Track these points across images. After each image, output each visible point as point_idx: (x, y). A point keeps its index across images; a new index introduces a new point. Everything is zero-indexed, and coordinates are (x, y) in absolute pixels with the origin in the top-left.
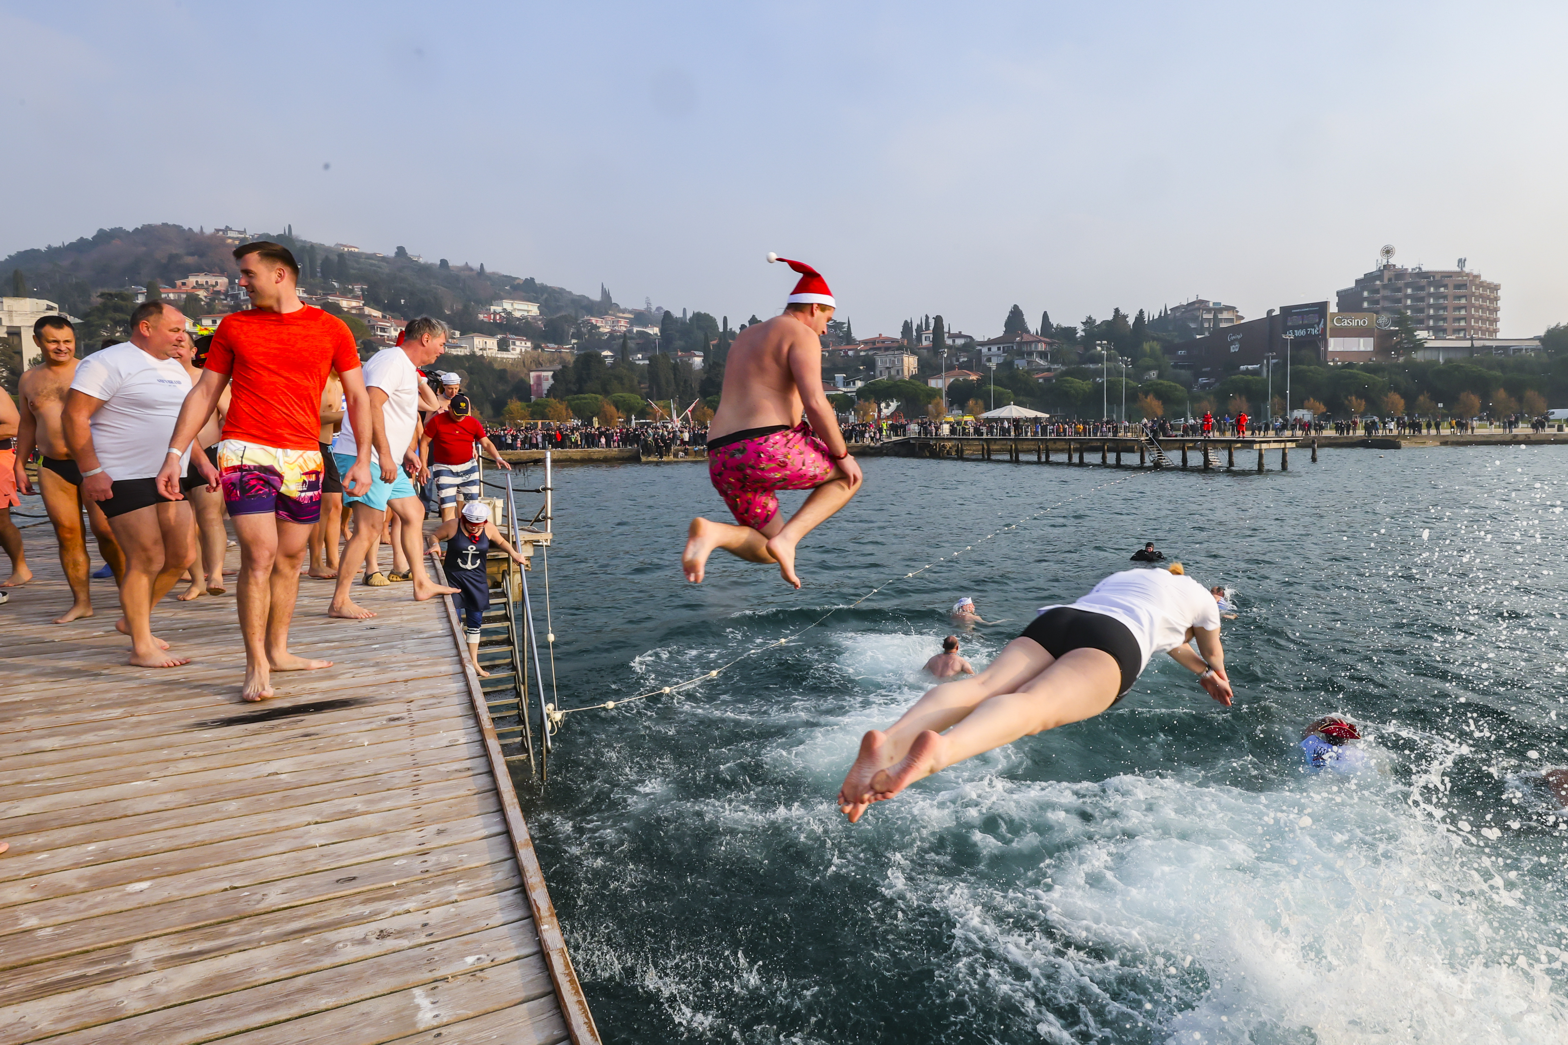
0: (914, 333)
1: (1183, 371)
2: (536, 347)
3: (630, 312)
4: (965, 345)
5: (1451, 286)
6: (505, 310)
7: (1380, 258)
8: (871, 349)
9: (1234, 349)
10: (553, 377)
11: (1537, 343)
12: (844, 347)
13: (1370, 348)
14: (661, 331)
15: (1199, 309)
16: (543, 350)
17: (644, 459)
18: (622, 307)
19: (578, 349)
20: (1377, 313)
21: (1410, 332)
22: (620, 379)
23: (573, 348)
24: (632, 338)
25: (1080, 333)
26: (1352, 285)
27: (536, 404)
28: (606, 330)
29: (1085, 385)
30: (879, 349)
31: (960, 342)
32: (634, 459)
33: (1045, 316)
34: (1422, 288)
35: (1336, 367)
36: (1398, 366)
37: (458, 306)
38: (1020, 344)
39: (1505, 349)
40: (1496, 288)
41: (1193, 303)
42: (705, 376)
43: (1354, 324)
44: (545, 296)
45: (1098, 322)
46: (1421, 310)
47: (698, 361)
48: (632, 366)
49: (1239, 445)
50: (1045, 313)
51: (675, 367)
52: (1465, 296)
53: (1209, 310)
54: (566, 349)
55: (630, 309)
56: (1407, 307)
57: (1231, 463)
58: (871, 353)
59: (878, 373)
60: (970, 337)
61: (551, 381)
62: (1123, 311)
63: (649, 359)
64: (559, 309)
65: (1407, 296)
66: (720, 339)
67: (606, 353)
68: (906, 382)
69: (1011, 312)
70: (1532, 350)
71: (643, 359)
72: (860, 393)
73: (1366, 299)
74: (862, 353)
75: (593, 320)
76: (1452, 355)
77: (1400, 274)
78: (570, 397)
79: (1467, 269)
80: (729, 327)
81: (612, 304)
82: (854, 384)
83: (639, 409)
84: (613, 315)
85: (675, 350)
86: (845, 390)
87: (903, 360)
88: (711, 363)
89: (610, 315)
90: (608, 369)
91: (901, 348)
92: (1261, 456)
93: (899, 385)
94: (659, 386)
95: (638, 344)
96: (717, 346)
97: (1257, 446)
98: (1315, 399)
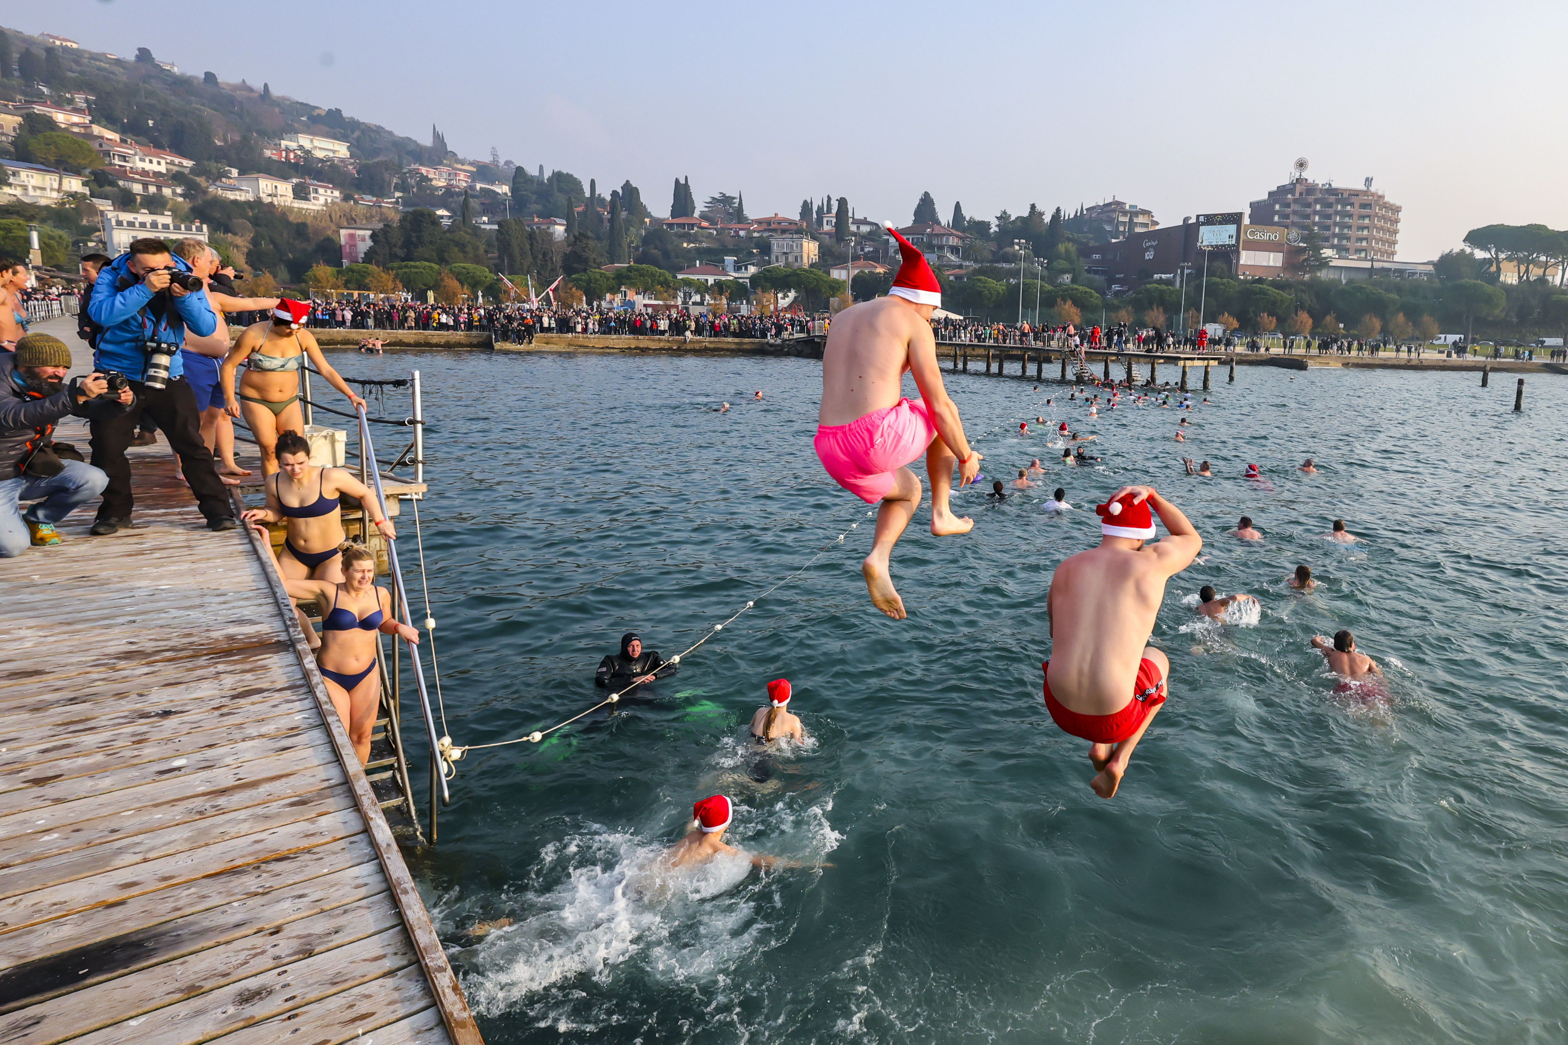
0: (815, 216)
1: (1097, 277)
2: (346, 198)
3: (471, 164)
4: (870, 233)
5: (1357, 205)
6: (301, 147)
7: (1293, 171)
8: (765, 230)
9: (1149, 255)
10: (373, 237)
11: (1431, 268)
12: (734, 226)
13: (1279, 264)
14: (513, 190)
15: (1114, 211)
16: (356, 202)
17: (497, 346)
18: (460, 156)
19: (404, 205)
20: (1287, 227)
21: (1317, 249)
22: (461, 246)
23: (397, 202)
24: (473, 196)
25: (994, 229)
26: (1265, 197)
27: (350, 270)
28: (442, 183)
29: (999, 286)
30: (775, 230)
31: (865, 229)
32: (487, 347)
33: (958, 207)
34: (1330, 205)
35: (1246, 281)
36: (1303, 283)
37: (234, 137)
38: (930, 236)
39: (1400, 272)
40: (1397, 210)
41: (1110, 204)
42: (568, 250)
43: (1266, 238)
44: (357, 133)
45: (1013, 218)
46: (1328, 228)
47: (559, 230)
48: (476, 231)
49: (1162, 361)
50: (958, 203)
51: (531, 236)
52: (1369, 216)
53: (1125, 213)
54: (387, 203)
55: (472, 159)
56: (1315, 224)
58: (765, 234)
59: (773, 258)
60: (877, 225)
61: (369, 243)
62: (1039, 208)
63: (499, 224)
64: (376, 152)
65: (1316, 213)
66: (587, 206)
67: (441, 212)
68: (805, 270)
69: (922, 200)
70: (1426, 274)
71: (489, 223)
72: (753, 279)
73: (1277, 212)
74: (756, 235)
75: (424, 170)
76: (1353, 275)
77: (1311, 189)
78: (396, 264)
79: (1373, 189)
80: (597, 193)
81: (447, 152)
82: (746, 269)
83: (487, 284)
84: (449, 166)
85: (531, 215)
86: (736, 275)
87: (802, 245)
88: (577, 234)
89: (446, 165)
90: (445, 232)
91: (799, 231)
92: (1184, 373)
93: (798, 275)
94: (511, 258)
95: (483, 204)
96: (584, 213)
97: (1181, 363)
98: (1229, 313)
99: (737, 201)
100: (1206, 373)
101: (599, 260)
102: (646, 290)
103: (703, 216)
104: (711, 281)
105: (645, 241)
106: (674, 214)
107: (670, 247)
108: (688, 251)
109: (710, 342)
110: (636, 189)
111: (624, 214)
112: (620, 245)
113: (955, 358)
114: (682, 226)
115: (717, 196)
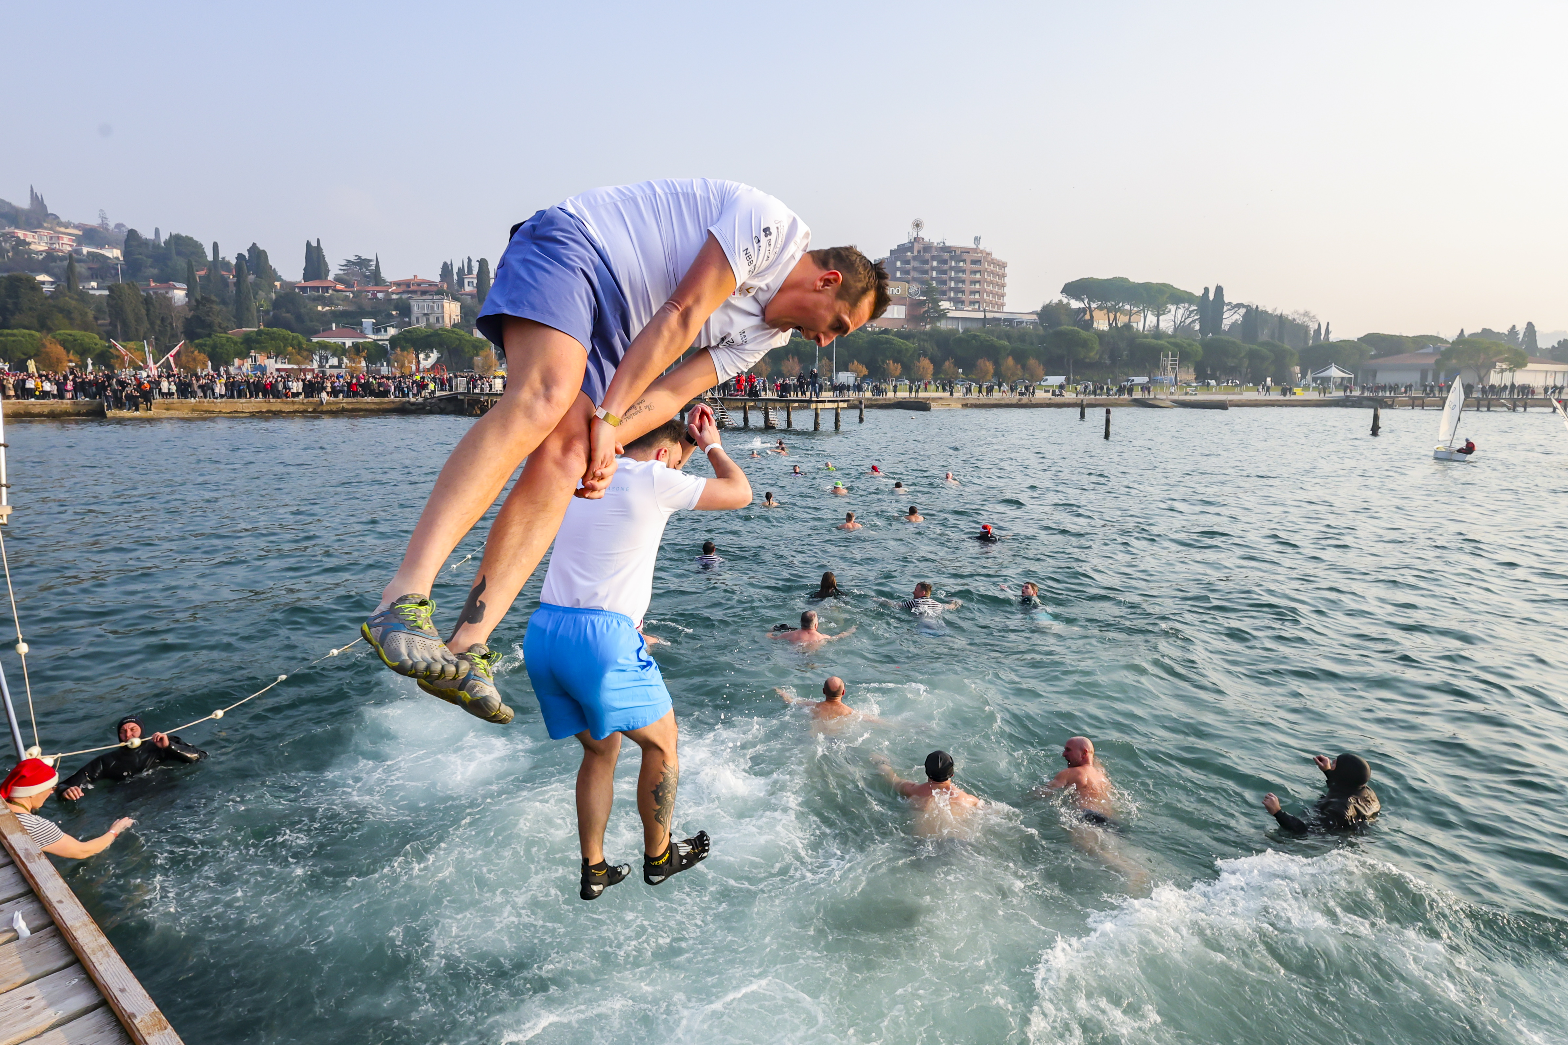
0: (455, 277)
3: (76, 227)
5: (968, 262)
7: (911, 230)
8: (404, 292)
11: (1035, 317)
12: (371, 287)
13: (903, 316)
14: (125, 254)
17: (110, 414)
18: (63, 219)
20: (908, 282)
21: (936, 302)
22: (66, 312)
24: (79, 261)
26: (887, 255)
28: (42, 247)
30: (414, 292)
32: (97, 415)
34: (945, 262)
35: (873, 333)
36: (925, 333)
39: (1010, 321)
40: (1003, 266)
42: (190, 315)
46: (944, 283)
47: (179, 294)
48: (83, 296)
49: (796, 405)
51: (147, 301)
52: (979, 271)
55: (76, 223)
56: (933, 279)
57: (789, 422)
58: (405, 296)
59: (414, 319)
63: (109, 288)
65: (933, 269)
66: (210, 270)
67: (42, 278)
68: (447, 331)
70: (1031, 323)
71: (99, 288)
72: (393, 341)
73: (898, 269)
74: (394, 297)
75: (20, 234)
76: (969, 325)
77: (927, 248)
79: (981, 247)
80: (221, 256)
81: (48, 215)
82: (386, 331)
83: (97, 352)
84: (51, 229)
85: (147, 279)
86: (375, 337)
87: (443, 306)
88: (199, 297)
89: (46, 228)
90: (46, 298)
91: (440, 292)
92: (817, 415)
93: (439, 335)
94: (125, 324)
95: (90, 269)
96: (207, 278)
97: (813, 406)
98: (859, 362)
99: (374, 263)
100: (837, 415)
101: (225, 324)
102: (278, 354)
103: (338, 279)
104: (349, 343)
105: (276, 304)
106: (306, 277)
107: (303, 310)
108: (324, 314)
109: (347, 403)
110: (264, 252)
111: (251, 277)
112: (248, 309)
114: (316, 289)
115: (353, 258)
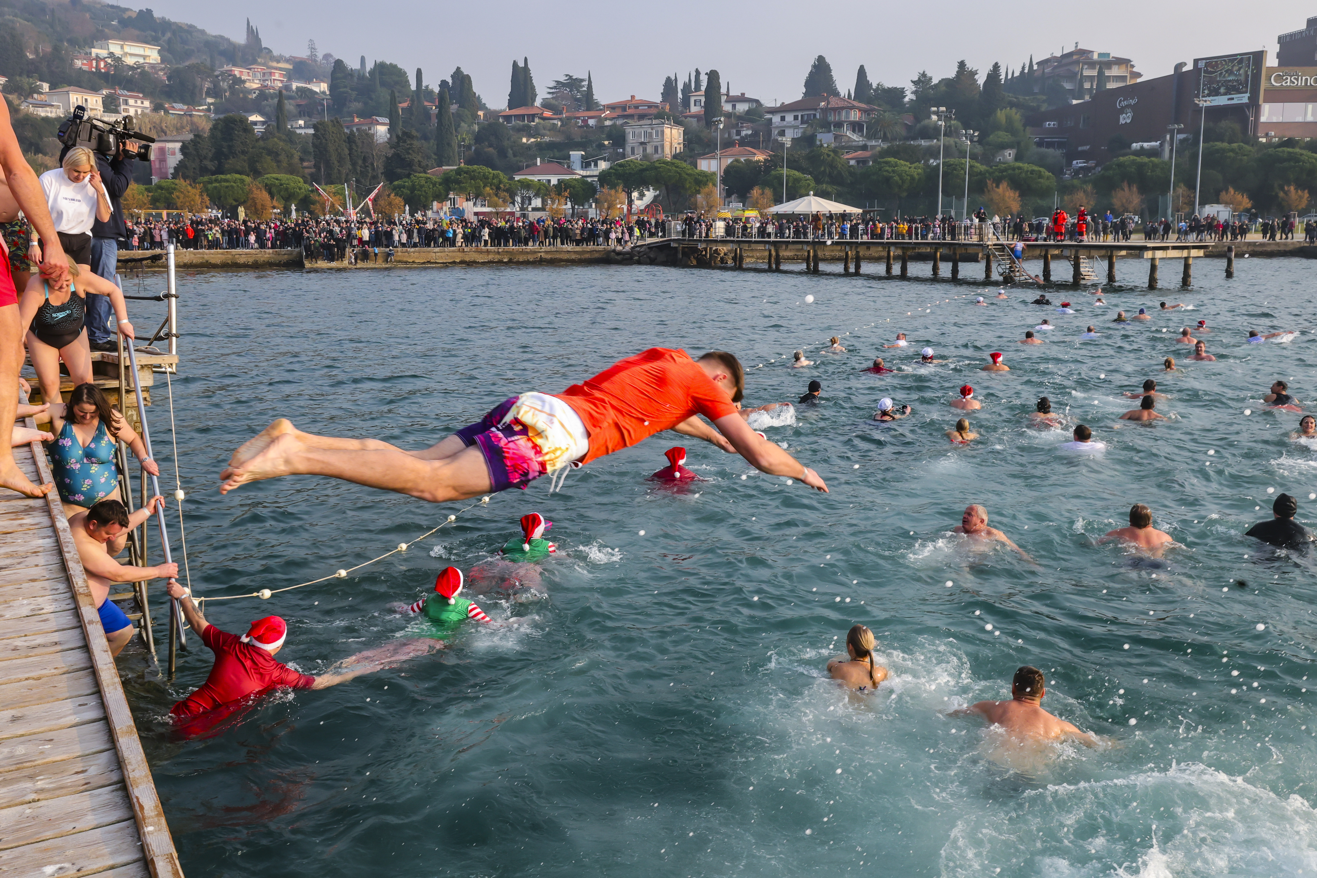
0: (680, 95)
1: (1051, 151)
2: (157, 108)
3: (287, 61)
4: (748, 112)
6: (111, 55)
8: (619, 117)
9: (1125, 119)
10: (183, 150)
12: (582, 114)
14: (331, 88)
15: (1077, 62)
16: (166, 112)
17: (308, 265)
18: (276, 53)
19: (216, 112)
22: (274, 154)
23: (209, 110)
24: (290, 98)
25: (909, 96)
26: (1303, 26)
27: (160, 187)
28: (255, 85)
29: (914, 170)
30: (631, 116)
31: (742, 108)
32: (296, 265)
33: (862, 72)
35: (1269, 145)
37: (46, 48)
38: (825, 111)
41: (1070, 54)
42: (390, 153)
43: (1301, 83)
44: (168, 35)
45: (935, 81)
47: (381, 131)
48: (291, 137)
49: (1123, 253)
50: (862, 67)
51: (350, 139)
53: (1092, 64)
54: (199, 112)
55: (287, 56)
57: (1111, 277)
58: (619, 122)
59: (628, 150)
60: (757, 101)
61: (179, 156)
62: (970, 65)
63: (315, 127)
64: (188, 54)
66: (412, 101)
67: (254, 118)
68: (666, 163)
69: (814, 66)
71: (306, 127)
72: (604, 177)
74: (608, 123)
75: (237, 71)
78: (206, 179)
80: (424, 84)
81: (261, 49)
82: (596, 165)
83: (301, 196)
84: (263, 65)
85: (351, 115)
86: (584, 173)
87: (663, 132)
88: (400, 134)
89: (259, 64)
90: (257, 140)
91: (660, 116)
92: (1153, 268)
93: (656, 168)
94: (328, 165)
95: (299, 106)
96: (408, 110)
97: (1148, 255)
98: (1237, 189)
99: (586, 83)
100: (1187, 267)
101: (424, 164)
102: (478, 196)
103: (546, 105)
104: (554, 181)
105: (478, 138)
106: (511, 105)
107: (506, 143)
108: (528, 147)
109: (546, 252)
110: (468, 77)
111: (454, 108)
112: (449, 144)
113: (846, 260)
114: (521, 117)
115: (562, 79)
